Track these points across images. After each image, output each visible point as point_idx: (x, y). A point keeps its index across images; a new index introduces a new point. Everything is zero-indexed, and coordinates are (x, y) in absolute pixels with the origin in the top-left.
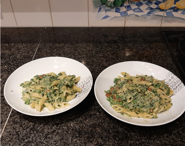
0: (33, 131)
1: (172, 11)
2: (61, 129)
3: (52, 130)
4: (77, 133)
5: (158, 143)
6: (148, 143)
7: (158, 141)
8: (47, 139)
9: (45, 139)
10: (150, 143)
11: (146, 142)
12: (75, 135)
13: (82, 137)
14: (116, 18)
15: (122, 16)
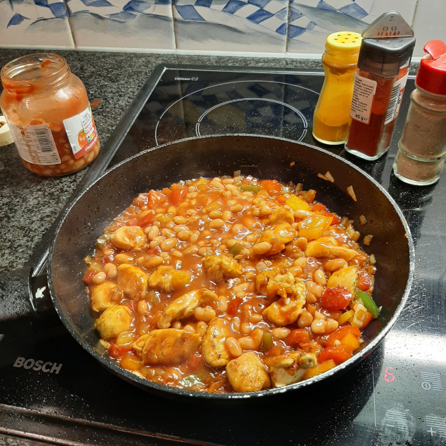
1: (193, 4)
14: (42, 21)
15: (57, 18)
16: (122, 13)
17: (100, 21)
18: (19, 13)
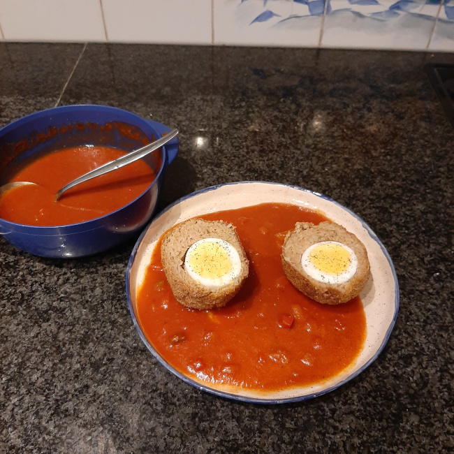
0: (18, 386)
2: (108, 383)
3: (77, 386)
4: (159, 400)
5: (425, 445)
6: (391, 445)
7: (425, 436)
8: (58, 415)
9: (52, 415)
10: (396, 444)
11: (384, 441)
12: (152, 406)
13: (173, 414)
14: (294, 19)
15: (312, 15)
16: (386, 11)
17: (359, 20)
18: (271, 10)
